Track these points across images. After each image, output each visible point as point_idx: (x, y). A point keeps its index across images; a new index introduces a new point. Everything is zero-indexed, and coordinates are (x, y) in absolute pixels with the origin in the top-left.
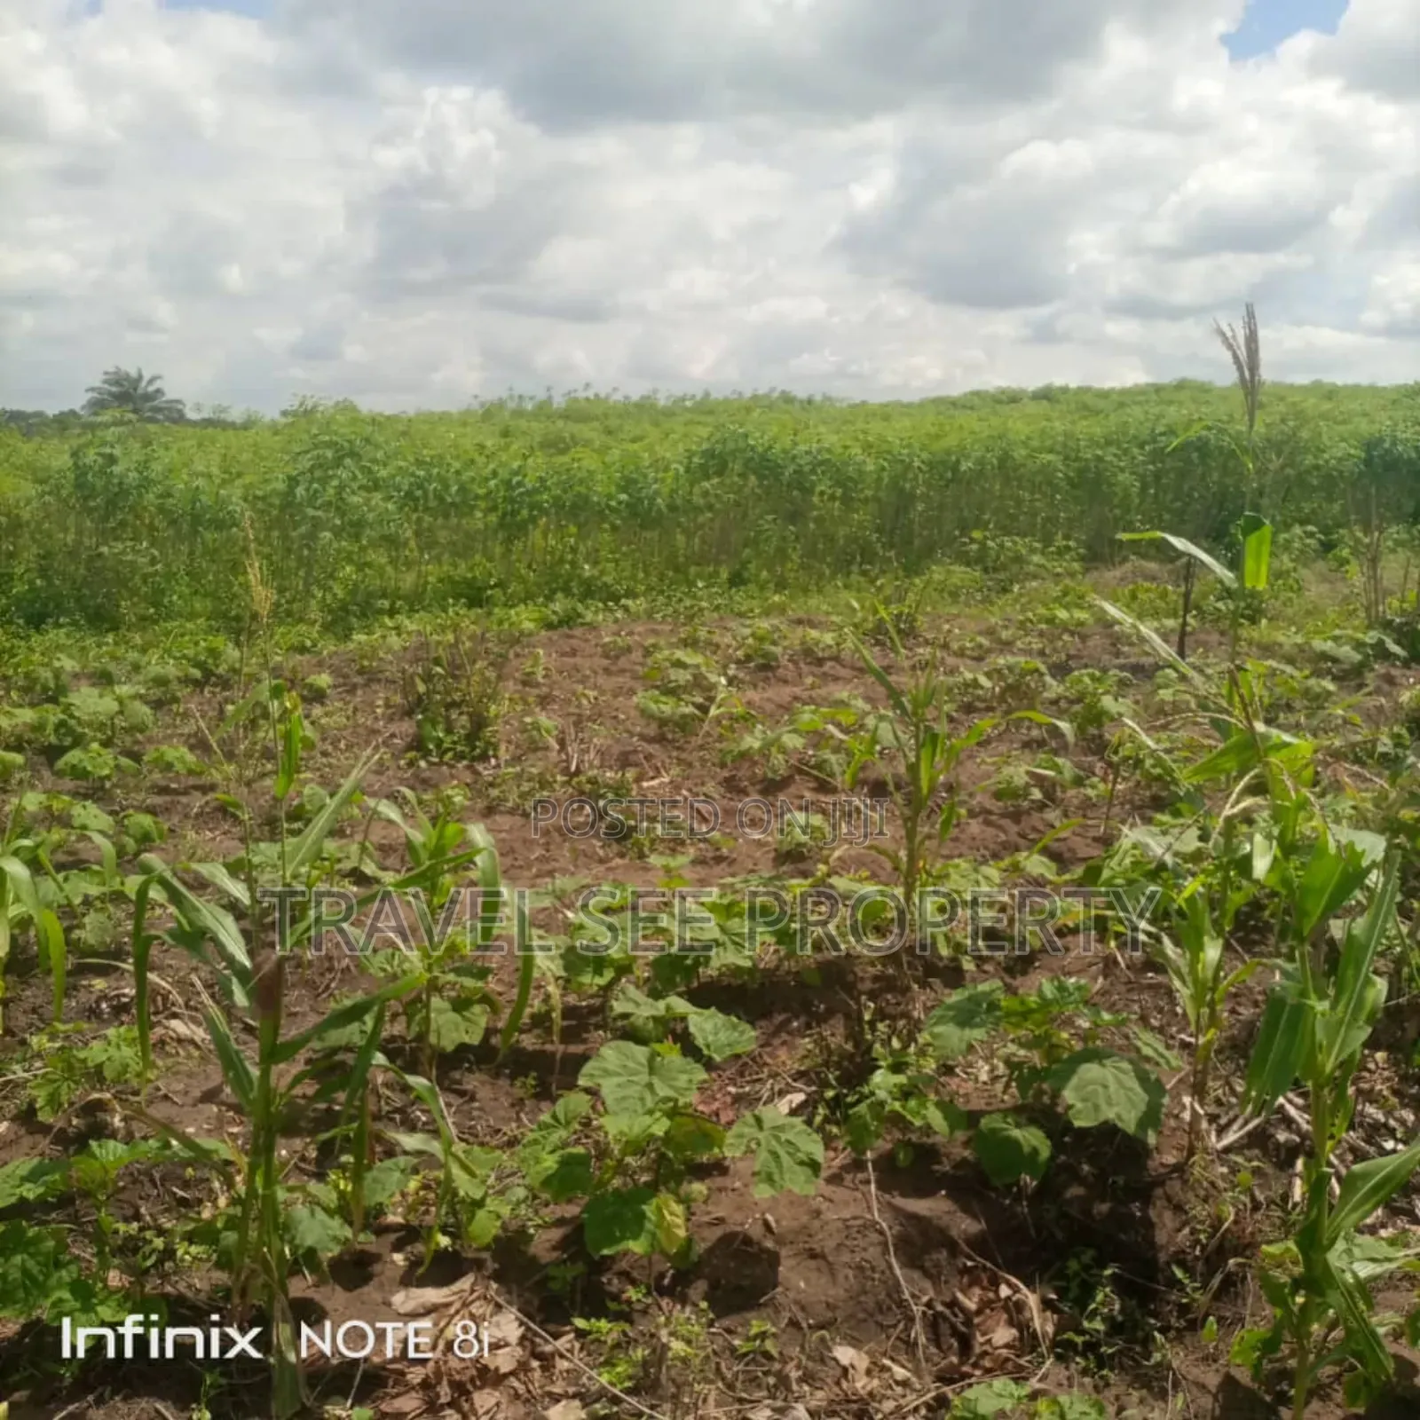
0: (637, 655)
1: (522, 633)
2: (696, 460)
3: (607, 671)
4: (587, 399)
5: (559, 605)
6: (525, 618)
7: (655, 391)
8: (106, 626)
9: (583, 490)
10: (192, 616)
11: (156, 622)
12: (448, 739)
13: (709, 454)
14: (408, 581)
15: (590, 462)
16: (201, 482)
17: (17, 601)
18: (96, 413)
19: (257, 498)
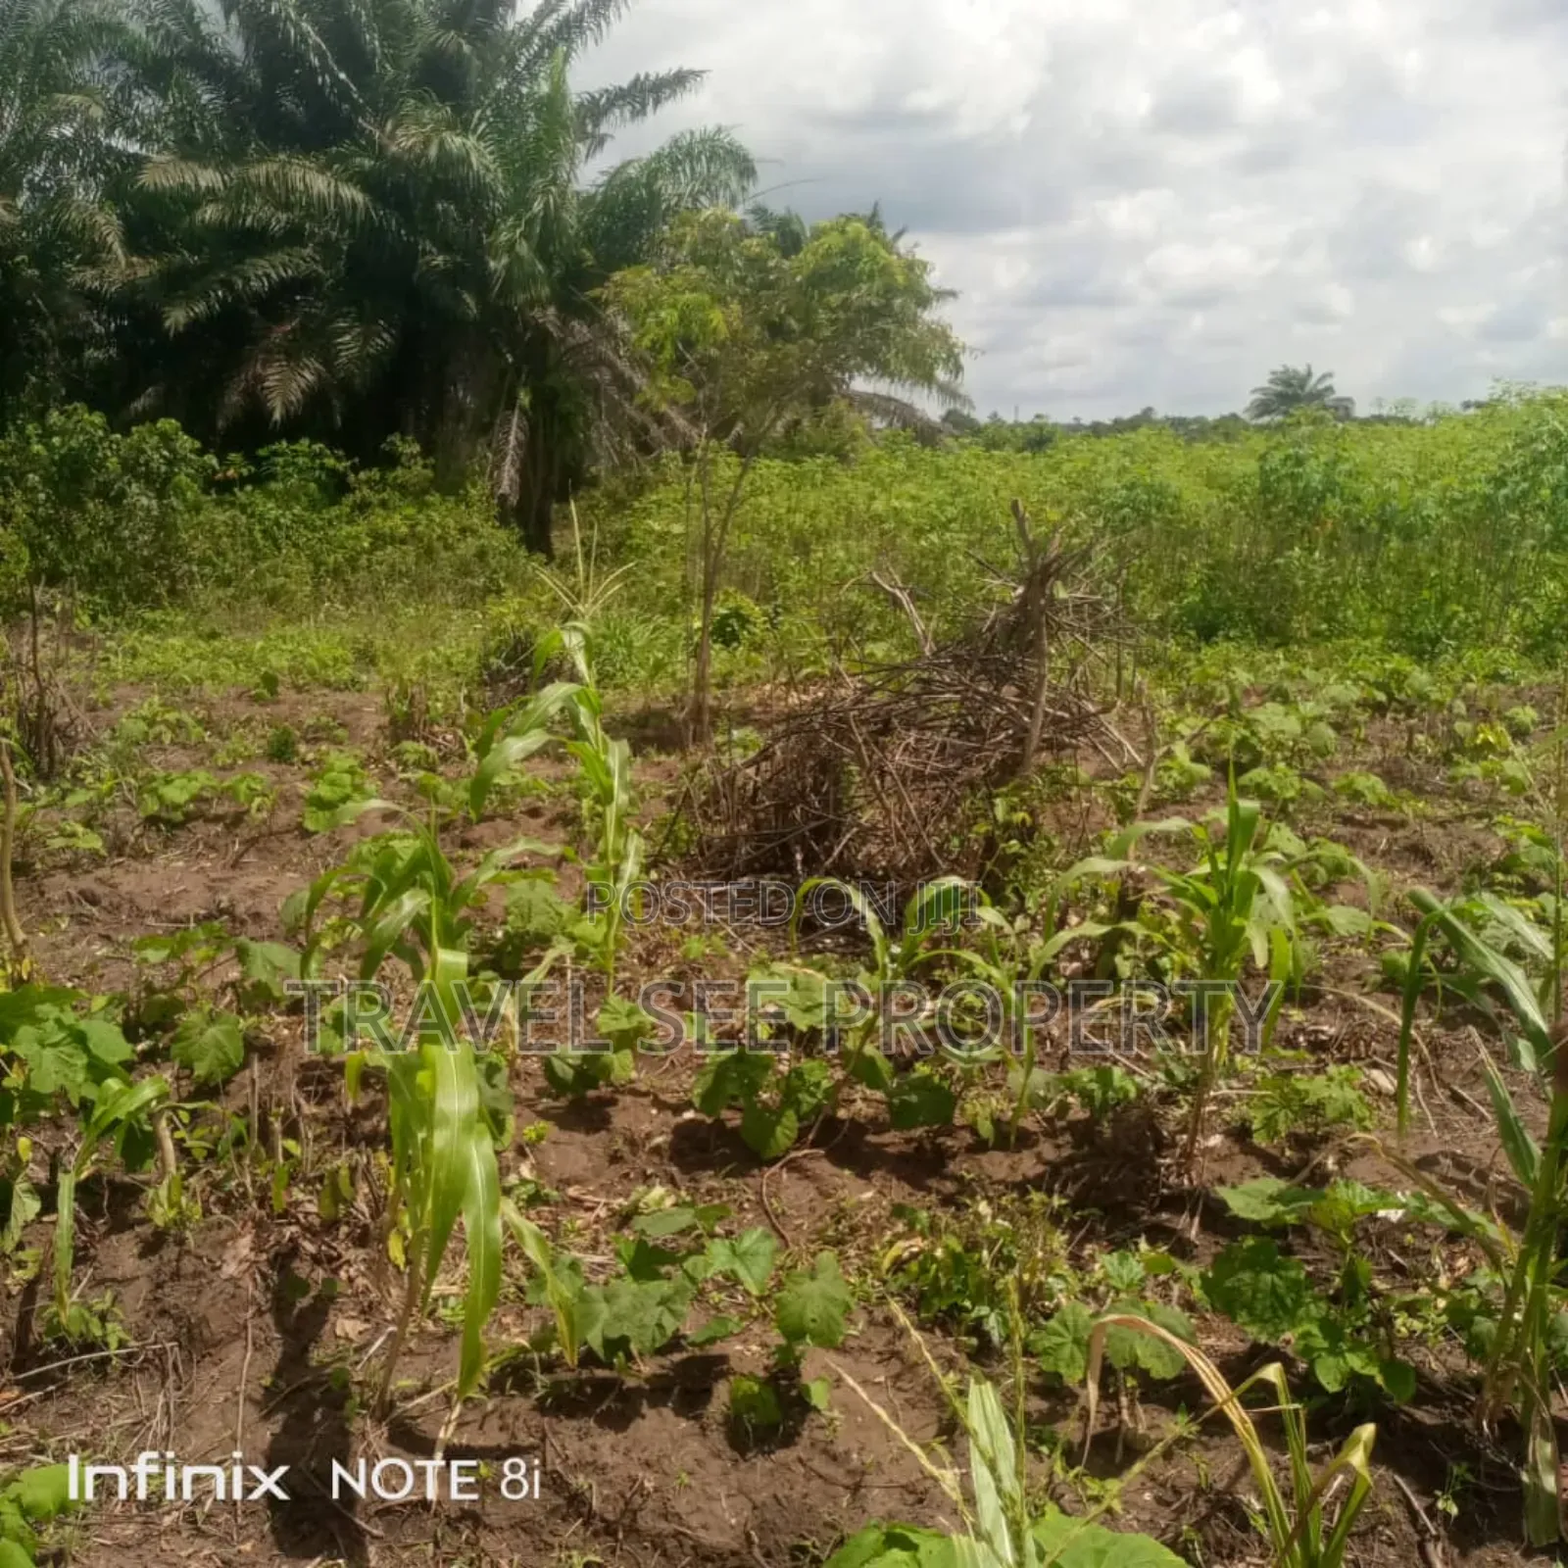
8: (1277, 640)
10: (1368, 634)
11: (1328, 639)
16: (1394, 485)
17: (1189, 611)
18: (1260, 415)
19: (1456, 502)
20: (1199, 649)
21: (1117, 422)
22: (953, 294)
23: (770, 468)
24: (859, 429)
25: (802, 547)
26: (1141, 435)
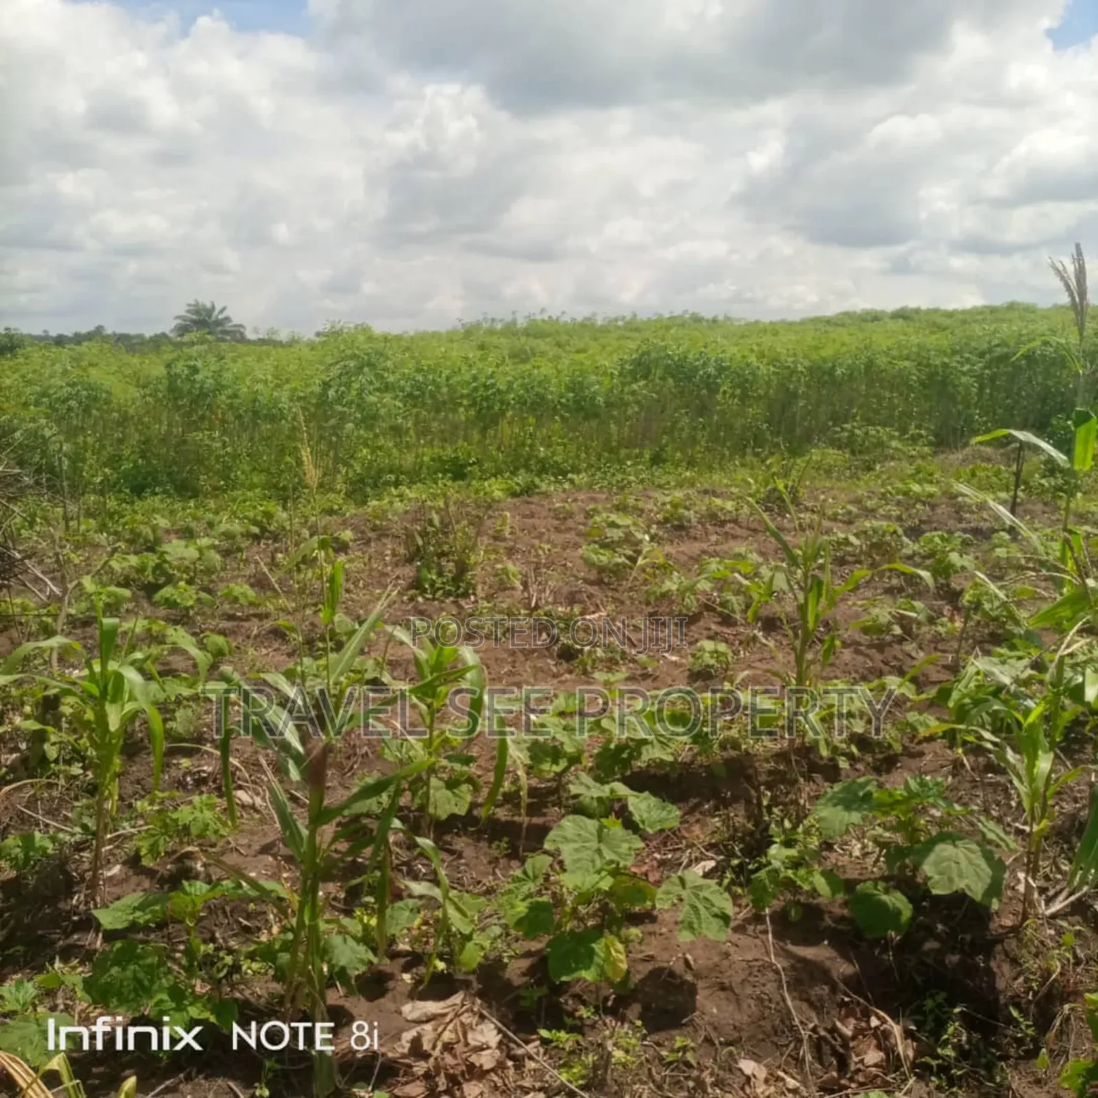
0: (580, 518)
1: (493, 500)
2: (628, 367)
3: (557, 530)
4: (543, 321)
5: (521, 479)
6: (496, 488)
7: (595, 314)
8: (189, 494)
9: (541, 390)
10: (252, 487)
11: (225, 491)
12: (439, 581)
13: (638, 363)
14: (409, 460)
15: (546, 369)
16: (260, 386)
17: (125, 475)
18: (181, 335)
19: (300, 399)
20: (132, 503)
21: (76, 335)
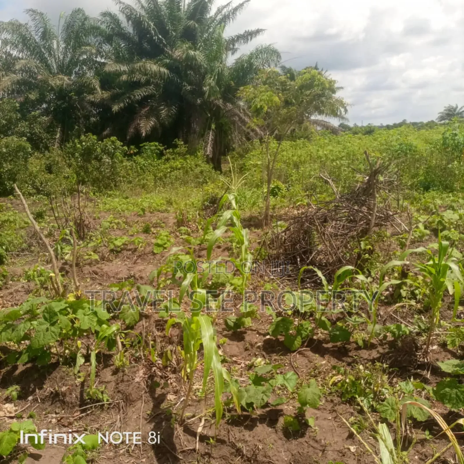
8: (449, 190)
17: (420, 182)
18: (441, 121)
20: (424, 194)
21: (395, 124)
22: (342, 88)
23: (286, 144)
24: (313, 130)
25: (296, 166)
26: (402, 128)
